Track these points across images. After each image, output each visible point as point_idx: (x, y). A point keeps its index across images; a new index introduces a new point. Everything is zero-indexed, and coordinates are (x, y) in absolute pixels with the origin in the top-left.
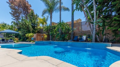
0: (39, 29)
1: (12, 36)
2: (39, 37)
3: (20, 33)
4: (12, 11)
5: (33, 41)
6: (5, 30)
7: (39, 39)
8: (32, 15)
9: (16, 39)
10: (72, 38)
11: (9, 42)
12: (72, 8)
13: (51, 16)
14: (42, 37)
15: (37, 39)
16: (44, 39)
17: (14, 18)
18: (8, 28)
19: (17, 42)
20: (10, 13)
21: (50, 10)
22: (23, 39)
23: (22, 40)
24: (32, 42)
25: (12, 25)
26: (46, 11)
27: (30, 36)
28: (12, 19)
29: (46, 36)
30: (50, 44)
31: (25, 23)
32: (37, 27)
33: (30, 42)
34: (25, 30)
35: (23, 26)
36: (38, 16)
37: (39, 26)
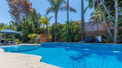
0: (42, 29)
1: (12, 36)
2: (43, 37)
3: (21, 33)
4: (11, 10)
5: (36, 42)
6: (3, 30)
7: (44, 40)
8: (34, 14)
9: (16, 40)
10: (83, 39)
11: (9, 44)
12: (82, 6)
13: (57, 15)
14: (47, 38)
15: (41, 40)
16: (48, 40)
17: (14, 17)
18: (6, 28)
19: (18, 43)
20: (8, 11)
21: (55, 8)
22: (24, 40)
23: (22, 41)
24: (36, 44)
25: (11, 25)
26: (50, 9)
27: (33, 37)
28: (11, 18)
29: (51, 37)
30: (59, 46)
31: (27, 22)
32: (39, 27)
33: (33, 43)
34: (27, 30)
35: (24, 25)
36: (41, 15)
37: (41, 26)
